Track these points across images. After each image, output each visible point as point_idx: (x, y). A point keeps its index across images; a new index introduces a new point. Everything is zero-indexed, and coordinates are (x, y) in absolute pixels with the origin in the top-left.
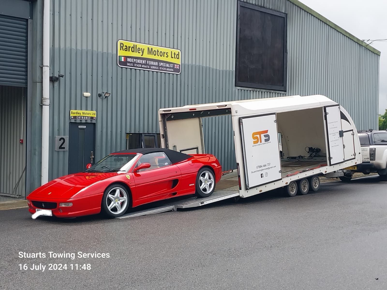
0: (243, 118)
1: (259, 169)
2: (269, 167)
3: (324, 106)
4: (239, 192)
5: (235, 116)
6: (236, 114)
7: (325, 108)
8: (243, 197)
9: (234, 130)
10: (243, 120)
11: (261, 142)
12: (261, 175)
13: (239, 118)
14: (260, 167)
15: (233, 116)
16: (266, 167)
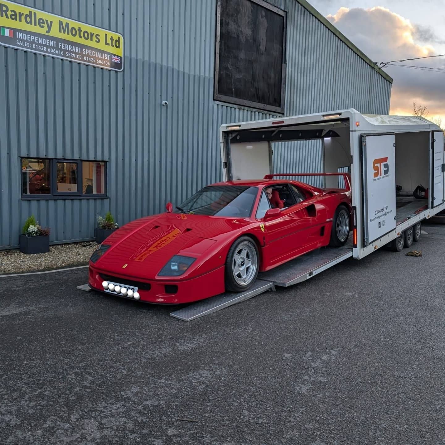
0: (367, 136)
1: (378, 215)
2: (387, 211)
3: (432, 131)
4: (353, 251)
5: (355, 131)
6: (357, 128)
7: (433, 132)
8: (358, 259)
9: (351, 155)
10: (368, 139)
11: (381, 175)
12: (379, 223)
13: (361, 134)
14: (379, 212)
15: (352, 131)
16: (384, 213)
